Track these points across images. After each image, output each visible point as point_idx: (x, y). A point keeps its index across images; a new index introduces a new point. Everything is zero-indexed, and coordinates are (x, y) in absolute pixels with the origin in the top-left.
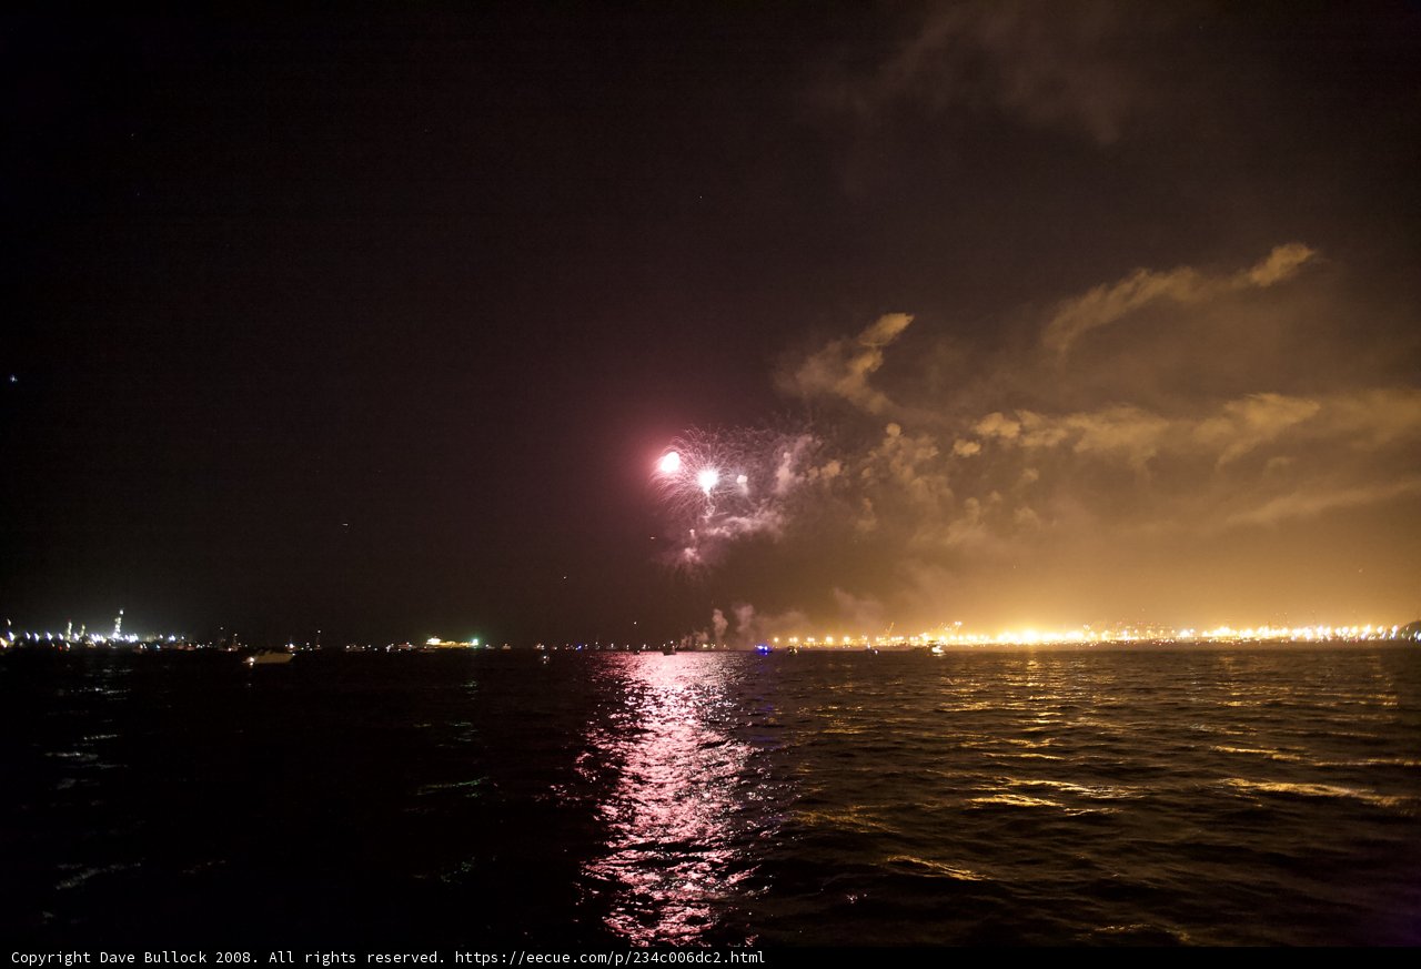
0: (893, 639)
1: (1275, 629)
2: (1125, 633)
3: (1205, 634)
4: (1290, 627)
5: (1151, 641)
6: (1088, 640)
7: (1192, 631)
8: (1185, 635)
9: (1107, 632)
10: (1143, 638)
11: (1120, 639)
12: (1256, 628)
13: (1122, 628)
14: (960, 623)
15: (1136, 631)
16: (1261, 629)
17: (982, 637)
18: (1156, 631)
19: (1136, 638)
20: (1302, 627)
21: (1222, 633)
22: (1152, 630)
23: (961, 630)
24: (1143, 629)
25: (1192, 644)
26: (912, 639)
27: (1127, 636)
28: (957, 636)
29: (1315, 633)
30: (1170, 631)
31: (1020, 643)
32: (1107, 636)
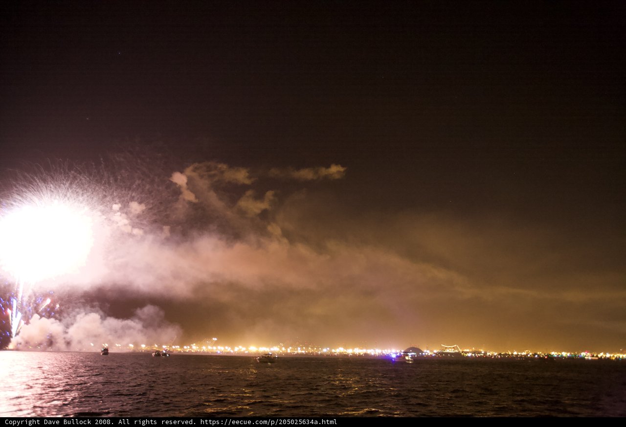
0: (174, 347)
1: (361, 349)
2: (299, 348)
3: (333, 351)
4: (367, 349)
5: (309, 353)
6: (281, 352)
7: (328, 349)
8: (325, 350)
9: (290, 348)
10: (307, 352)
11: (296, 352)
12: (353, 349)
13: (298, 346)
14: (216, 339)
15: (304, 348)
16: (356, 349)
17: (227, 348)
18: (313, 348)
19: (303, 352)
20: (370, 349)
21: (339, 350)
22: (311, 347)
23: (216, 344)
24: (307, 347)
25: (327, 355)
26: (185, 347)
27: (300, 351)
28: (212, 347)
29: (375, 352)
30: (319, 348)
31: (246, 352)
32: (291, 350)
